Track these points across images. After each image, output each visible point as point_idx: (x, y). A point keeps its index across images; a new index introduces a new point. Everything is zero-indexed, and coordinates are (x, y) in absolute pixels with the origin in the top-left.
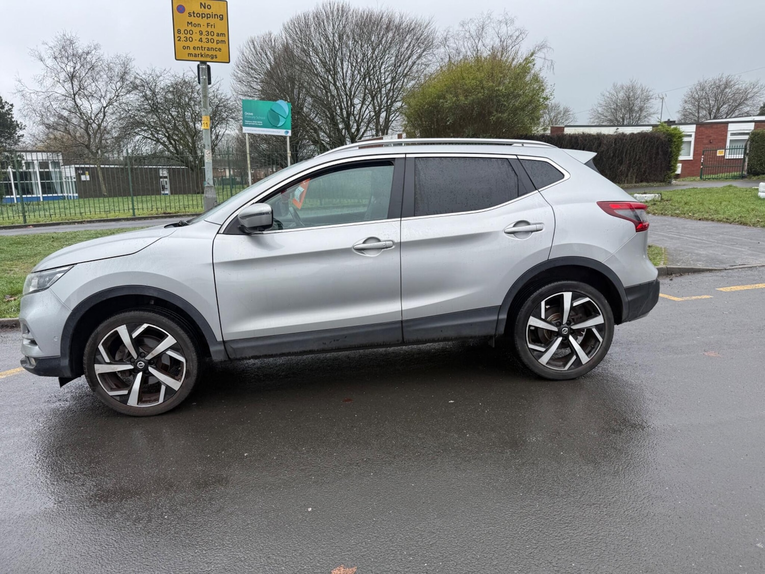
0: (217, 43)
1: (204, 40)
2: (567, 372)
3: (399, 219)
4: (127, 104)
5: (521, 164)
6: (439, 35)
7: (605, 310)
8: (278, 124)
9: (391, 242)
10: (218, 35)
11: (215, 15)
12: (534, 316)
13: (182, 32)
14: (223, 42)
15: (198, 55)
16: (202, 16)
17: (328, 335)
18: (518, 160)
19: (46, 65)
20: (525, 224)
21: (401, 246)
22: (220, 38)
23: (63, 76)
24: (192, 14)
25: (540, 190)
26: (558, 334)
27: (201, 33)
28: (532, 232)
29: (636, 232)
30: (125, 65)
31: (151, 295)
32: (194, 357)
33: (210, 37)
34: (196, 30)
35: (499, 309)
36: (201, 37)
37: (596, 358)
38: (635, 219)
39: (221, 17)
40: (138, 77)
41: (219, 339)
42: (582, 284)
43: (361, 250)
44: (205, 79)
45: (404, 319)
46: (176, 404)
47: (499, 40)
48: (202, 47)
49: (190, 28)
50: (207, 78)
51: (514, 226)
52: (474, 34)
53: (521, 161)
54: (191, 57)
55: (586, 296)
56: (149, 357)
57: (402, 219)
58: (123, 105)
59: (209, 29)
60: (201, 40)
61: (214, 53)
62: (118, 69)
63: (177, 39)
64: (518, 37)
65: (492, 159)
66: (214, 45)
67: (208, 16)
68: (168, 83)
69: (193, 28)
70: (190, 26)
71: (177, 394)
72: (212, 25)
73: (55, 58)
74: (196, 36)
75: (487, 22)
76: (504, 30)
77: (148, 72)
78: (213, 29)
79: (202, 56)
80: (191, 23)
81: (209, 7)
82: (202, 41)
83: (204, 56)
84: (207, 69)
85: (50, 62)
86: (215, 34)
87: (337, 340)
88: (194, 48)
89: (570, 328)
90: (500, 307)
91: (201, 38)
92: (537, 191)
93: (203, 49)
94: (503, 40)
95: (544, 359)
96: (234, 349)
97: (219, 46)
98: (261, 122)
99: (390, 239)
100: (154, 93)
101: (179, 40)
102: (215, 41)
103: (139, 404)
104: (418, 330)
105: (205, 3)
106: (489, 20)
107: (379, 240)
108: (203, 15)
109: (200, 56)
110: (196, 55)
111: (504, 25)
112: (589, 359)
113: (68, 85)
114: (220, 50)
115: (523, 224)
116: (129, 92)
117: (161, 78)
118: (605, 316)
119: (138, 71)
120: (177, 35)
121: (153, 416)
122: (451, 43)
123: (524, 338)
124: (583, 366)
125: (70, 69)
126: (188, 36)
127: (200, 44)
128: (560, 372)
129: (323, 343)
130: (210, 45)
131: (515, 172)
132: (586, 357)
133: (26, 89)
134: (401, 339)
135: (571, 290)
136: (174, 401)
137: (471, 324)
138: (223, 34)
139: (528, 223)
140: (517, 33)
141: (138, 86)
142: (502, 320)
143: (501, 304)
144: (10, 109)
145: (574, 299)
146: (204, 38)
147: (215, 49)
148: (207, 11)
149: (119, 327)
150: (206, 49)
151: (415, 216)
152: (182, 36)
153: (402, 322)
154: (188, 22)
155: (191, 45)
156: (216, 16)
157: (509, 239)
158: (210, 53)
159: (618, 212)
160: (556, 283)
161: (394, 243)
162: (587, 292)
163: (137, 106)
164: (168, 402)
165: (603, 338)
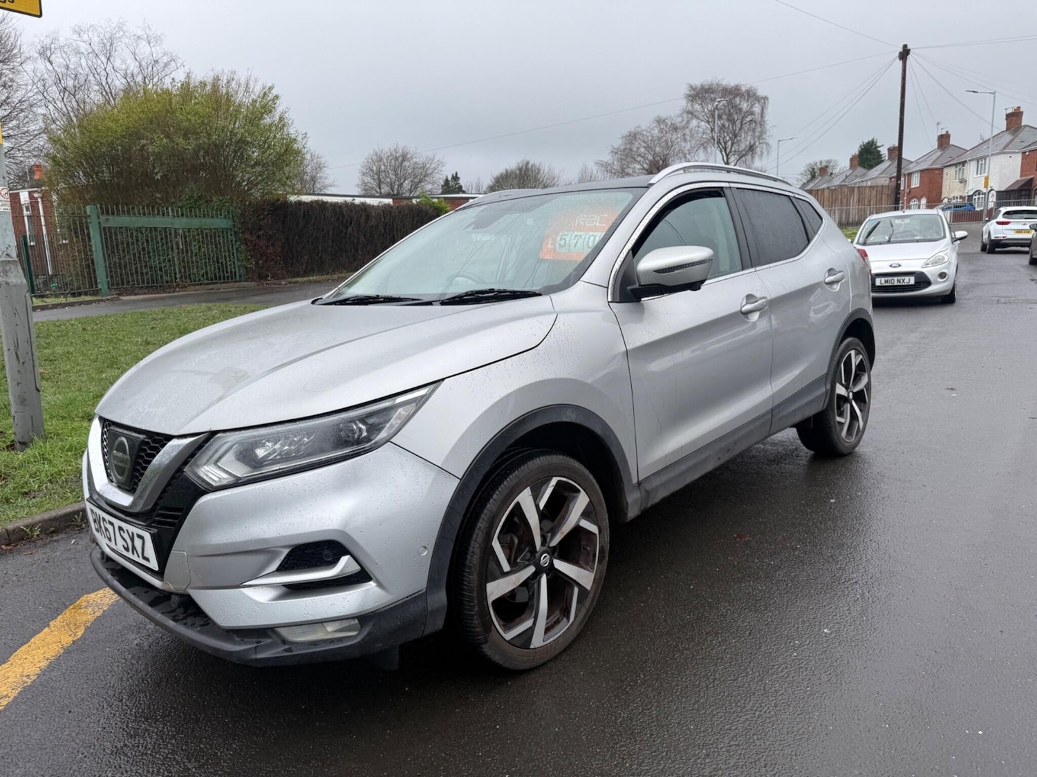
7: (868, 367)
9: (765, 300)
12: (839, 382)
21: (771, 304)
26: (848, 400)
28: (839, 281)
35: (826, 377)
41: (635, 480)
42: (858, 340)
43: (746, 314)
45: (774, 404)
47: (137, 64)
51: (828, 275)
52: (96, 48)
55: (860, 353)
56: (556, 541)
64: (166, 65)
71: (591, 595)
75: (118, 35)
76: (144, 50)
87: (729, 450)
89: (854, 391)
94: (144, 64)
95: (844, 433)
99: (763, 295)
103: (545, 638)
106: (121, 33)
107: (756, 298)
111: (143, 43)
112: (864, 424)
122: (58, 59)
123: (834, 410)
124: (860, 433)
128: (851, 444)
129: (718, 459)
132: (862, 418)
135: (854, 347)
139: (834, 271)
140: (165, 59)
142: (828, 391)
143: (826, 372)
145: (856, 357)
149: (520, 496)
153: (772, 410)
157: (829, 291)
160: (848, 342)
161: (767, 303)
162: (860, 349)
164: (580, 617)
165: (868, 399)
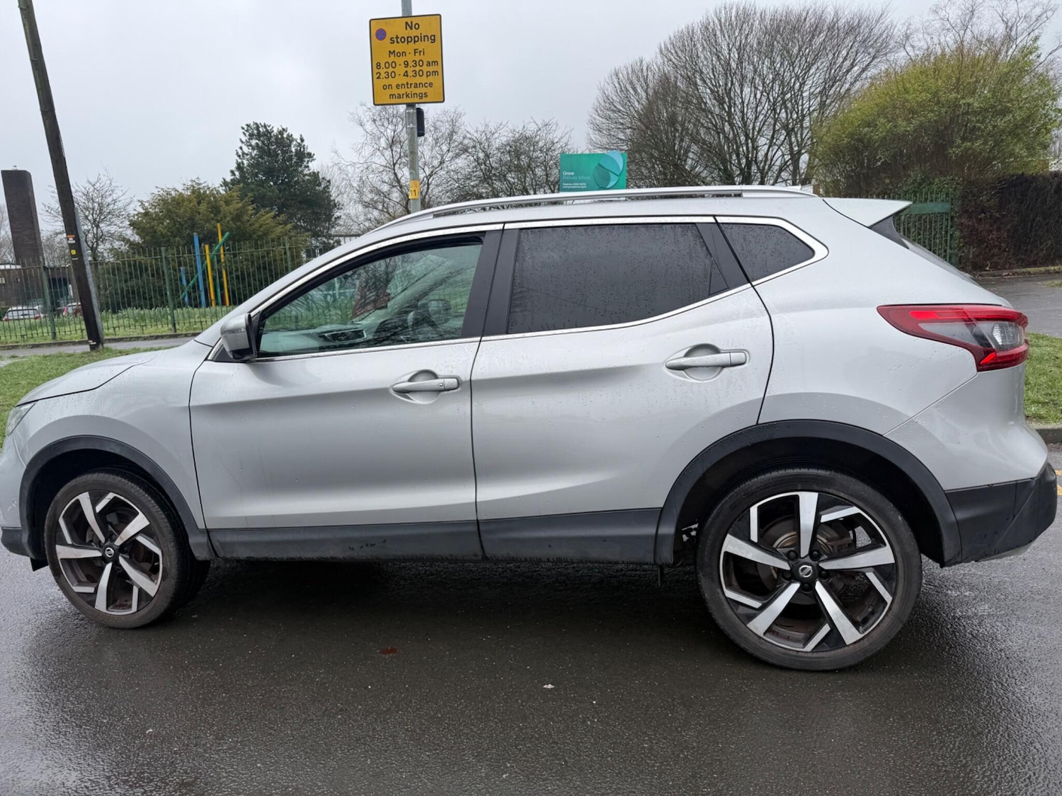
0: (427, 76)
1: (410, 74)
2: (810, 655)
3: (479, 339)
4: (456, 172)
5: (722, 231)
6: (899, 31)
7: (897, 536)
8: (607, 185)
9: (455, 380)
10: (429, 64)
11: (424, 36)
12: (735, 535)
13: (383, 66)
14: (435, 72)
15: (403, 95)
16: (408, 40)
17: (356, 534)
18: (716, 225)
19: (365, 130)
20: (709, 351)
21: (470, 387)
22: (431, 69)
23: (383, 143)
24: (395, 40)
25: (754, 283)
26: (791, 576)
27: (406, 64)
28: (723, 366)
29: (978, 370)
30: (453, 122)
31: (112, 451)
32: (171, 549)
33: (418, 68)
34: (400, 60)
35: (658, 515)
36: (406, 69)
37: (875, 634)
38: (975, 343)
39: (433, 38)
40: (468, 136)
41: (201, 526)
42: (840, 477)
43: (403, 392)
44: (412, 128)
45: (482, 517)
46: (154, 616)
47: (1004, 25)
48: (407, 84)
49: (392, 58)
50: (416, 126)
51: (687, 355)
52: (956, 22)
53: (723, 227)
54: (395, 99)
55: (851, 504)
56: (118, 542)
57: (484, 338)
58: (452, 173)
59: (417, 58)
60: (406, 74)
61: (423, 90)
62: (445, 129)
63: (376, 76)
64: (1039, 16)
65: (664, 226)
66: (424, 80)
67: (415, 40)
68: (504, 140)
69: (396, 59)
70: (392, 56)
71: (154, 601)
72: (420, 51)
73: (374, 121)
74: (400, 70)
76: (1012, 8)
77: (481, 128)
78: (422, 57)
79: (407, 96)
80: (394, 51)
81: (417, 26)
82: (407, 76)
83: (410, 96)
84: (415, 115)
85: (369, 126)
86: (425, 63)
87: (371, 545)
88: (398, 86)
89: (818, 565)
90: (662, 511)
91: (407, 72)
92: (749, 285)
93: (409, 86)
94: (1010, 24)
95: (760, 624)
96: (223, 544)
97: (431, 79)
98: (585, 184)
99: (455, 373)
100: (487, 156)
101: (378, 78)
102: (425, 73)
103: (110, 609)
104: (507, 540)
105: (412, 22)
107: (435, 376)
108: (410, 39)
109: (405, 96)
110: (399, 96)
112: (861, 636)
113: (388, 153)
114: (431, 85)
115: (704, 351)
116: (457, 156)
117: (496, 135)
118: (897, 549)
119: (469, 129)
120: (376, 70)
121: (126, 629)
122: (917, 40)
123: (716, 578)
124: (846, 648)
125: (390, 133)
126: (390, 70)
127: (404, 80)
128: (794, 653)
129: (350, 548)
130: (418, 80)
131: (707, 249)
132: (854, 629)
133: (343, 162)
134: (480, 553)
135: (816, 487)
136: (151, 612)
137: (604, 539)
138: (435, 62)
139: (715, 350)
141: (468, 148)
142: (665, 536)
143: (662, 506)
144: (327, 187)
145: (821, 507)
146: (410, 70)
147: (424, 85)
148: (414, 33)
149: (80, 495)
150: (413, 86)
151: (507, 333)
152: (382, 71)
153: (478, 522)
154: (390, 52)
155: (394, 82)
156: (426, 38)
157: (675, 380)
158: (418, 91)
159: (927, 327)
160: (782, 472)
161: (459, 383)
162: (851, 495)
163: (467, 173)
164: (143, 612)
165: (893, 594)
